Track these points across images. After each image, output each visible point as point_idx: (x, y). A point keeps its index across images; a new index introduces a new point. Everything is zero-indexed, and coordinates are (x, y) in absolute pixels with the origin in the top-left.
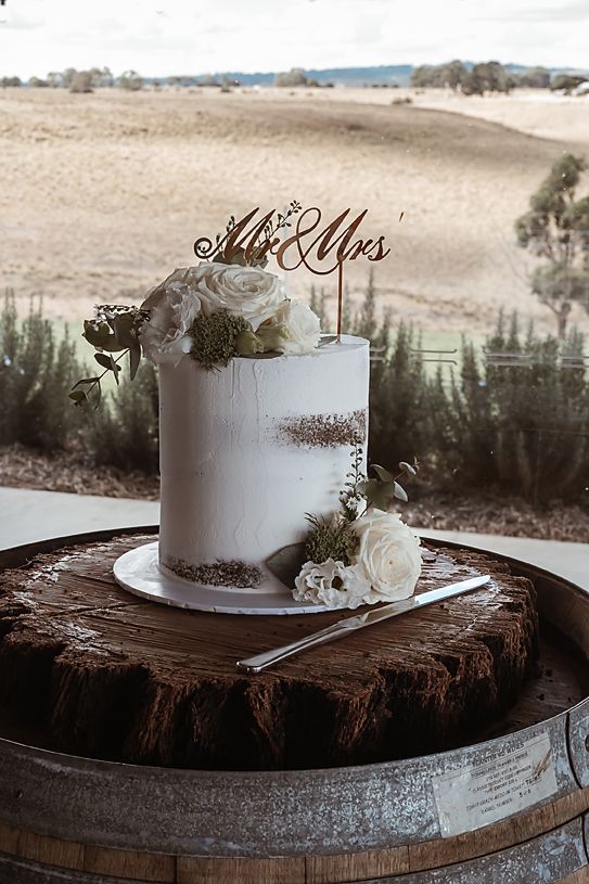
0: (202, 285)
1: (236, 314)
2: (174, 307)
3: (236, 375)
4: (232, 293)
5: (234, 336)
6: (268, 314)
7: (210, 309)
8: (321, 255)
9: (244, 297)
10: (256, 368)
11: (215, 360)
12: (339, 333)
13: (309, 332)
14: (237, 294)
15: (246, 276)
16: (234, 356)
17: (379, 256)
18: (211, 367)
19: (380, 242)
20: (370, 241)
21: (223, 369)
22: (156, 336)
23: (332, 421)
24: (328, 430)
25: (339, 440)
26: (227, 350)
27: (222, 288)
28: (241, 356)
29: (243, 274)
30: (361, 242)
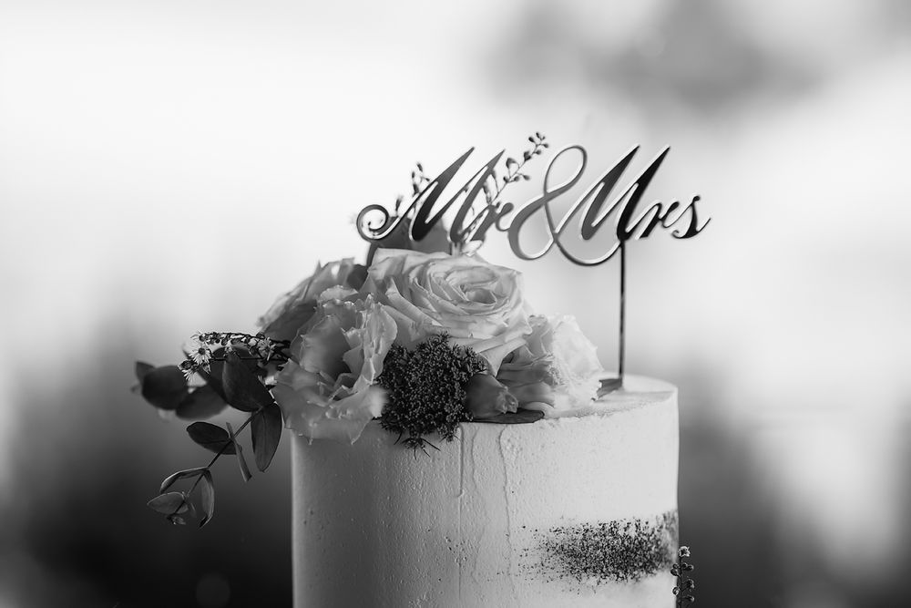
0: (393, 292)
1: (462, 344)
2: (349, 334)
3: (467, 456)
4: (450, 306)
5: (463, 385)
6: (513, 343)
7: (415, 335)
8: (588, 231)
9: (471, 313)
10: (504, 441)
11: (430, 430)
12: (621, 371)
13: (582, 372)
14: (458, 308)
15: (464, 275)
16: (464, 420)
17: (692, 232)
18: (420, 441)
19: (692, 205)
20: (675, 205)
21: (443, 445)
22: (315, 389)
23: (632, 533)
24: (627, 549)
25: (644, 566)
26: (452, 409)
27: (429, 296)
28: (476, 420)
29: (460, 269)
30: (660, 205)
